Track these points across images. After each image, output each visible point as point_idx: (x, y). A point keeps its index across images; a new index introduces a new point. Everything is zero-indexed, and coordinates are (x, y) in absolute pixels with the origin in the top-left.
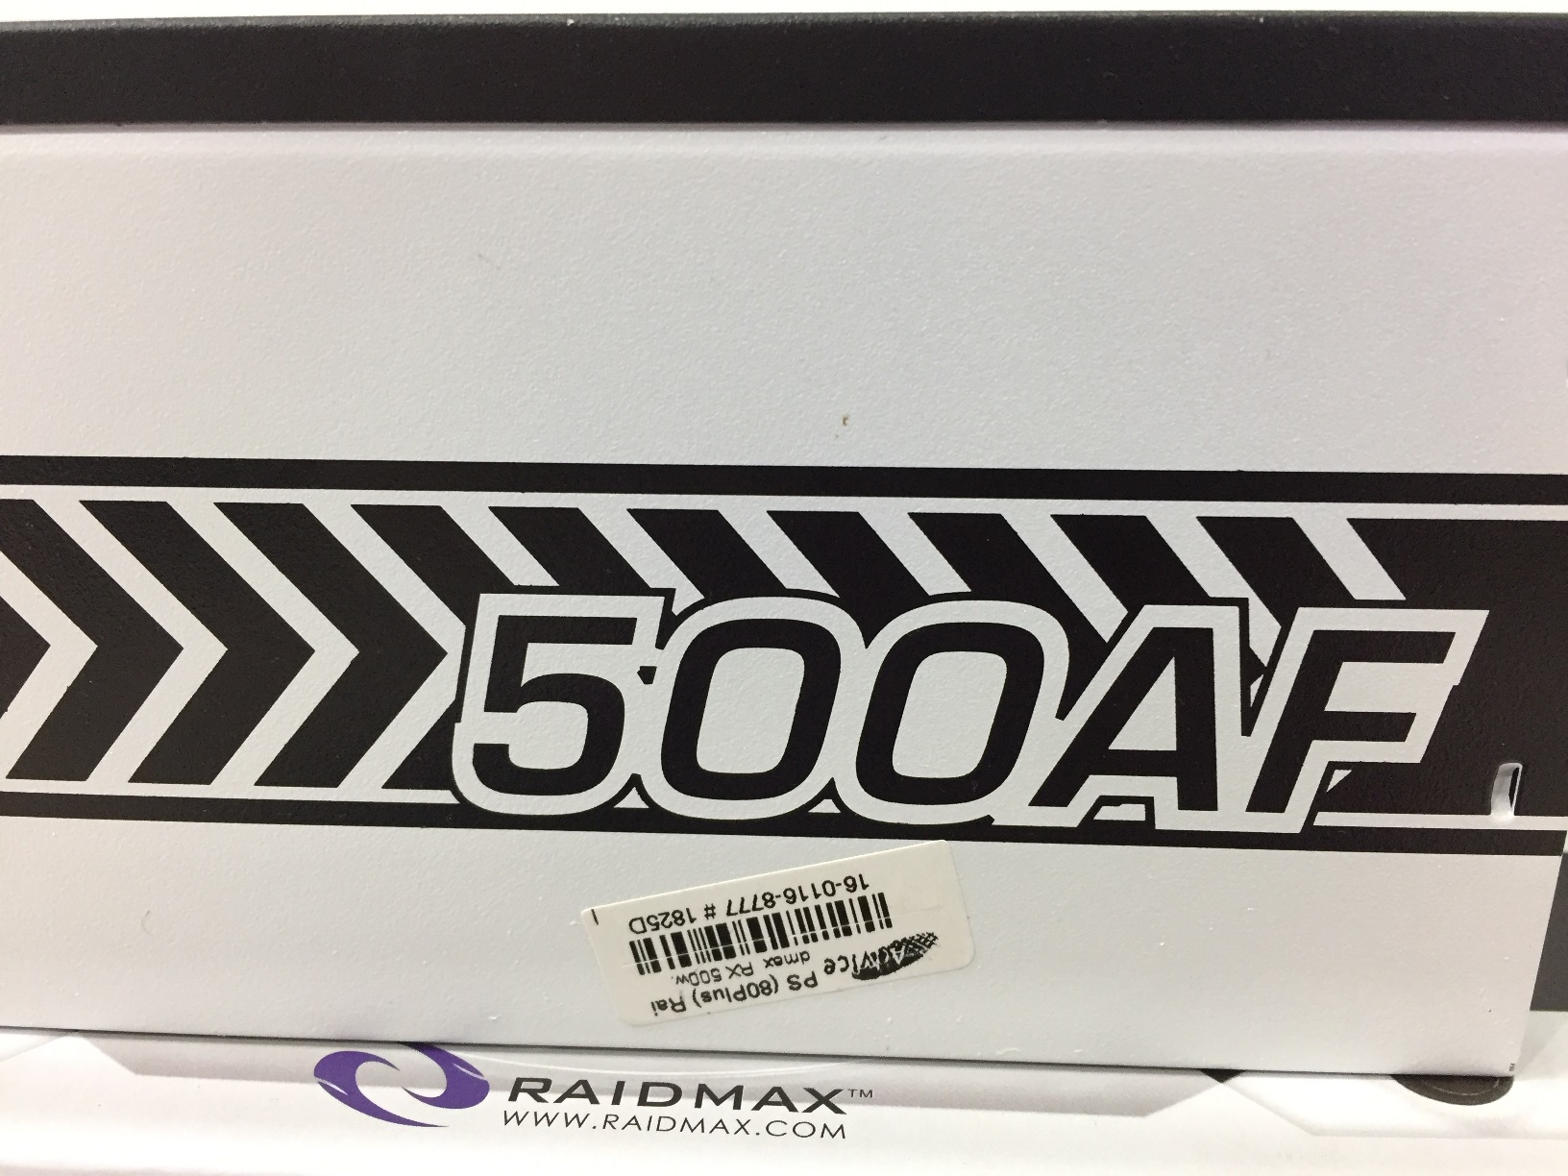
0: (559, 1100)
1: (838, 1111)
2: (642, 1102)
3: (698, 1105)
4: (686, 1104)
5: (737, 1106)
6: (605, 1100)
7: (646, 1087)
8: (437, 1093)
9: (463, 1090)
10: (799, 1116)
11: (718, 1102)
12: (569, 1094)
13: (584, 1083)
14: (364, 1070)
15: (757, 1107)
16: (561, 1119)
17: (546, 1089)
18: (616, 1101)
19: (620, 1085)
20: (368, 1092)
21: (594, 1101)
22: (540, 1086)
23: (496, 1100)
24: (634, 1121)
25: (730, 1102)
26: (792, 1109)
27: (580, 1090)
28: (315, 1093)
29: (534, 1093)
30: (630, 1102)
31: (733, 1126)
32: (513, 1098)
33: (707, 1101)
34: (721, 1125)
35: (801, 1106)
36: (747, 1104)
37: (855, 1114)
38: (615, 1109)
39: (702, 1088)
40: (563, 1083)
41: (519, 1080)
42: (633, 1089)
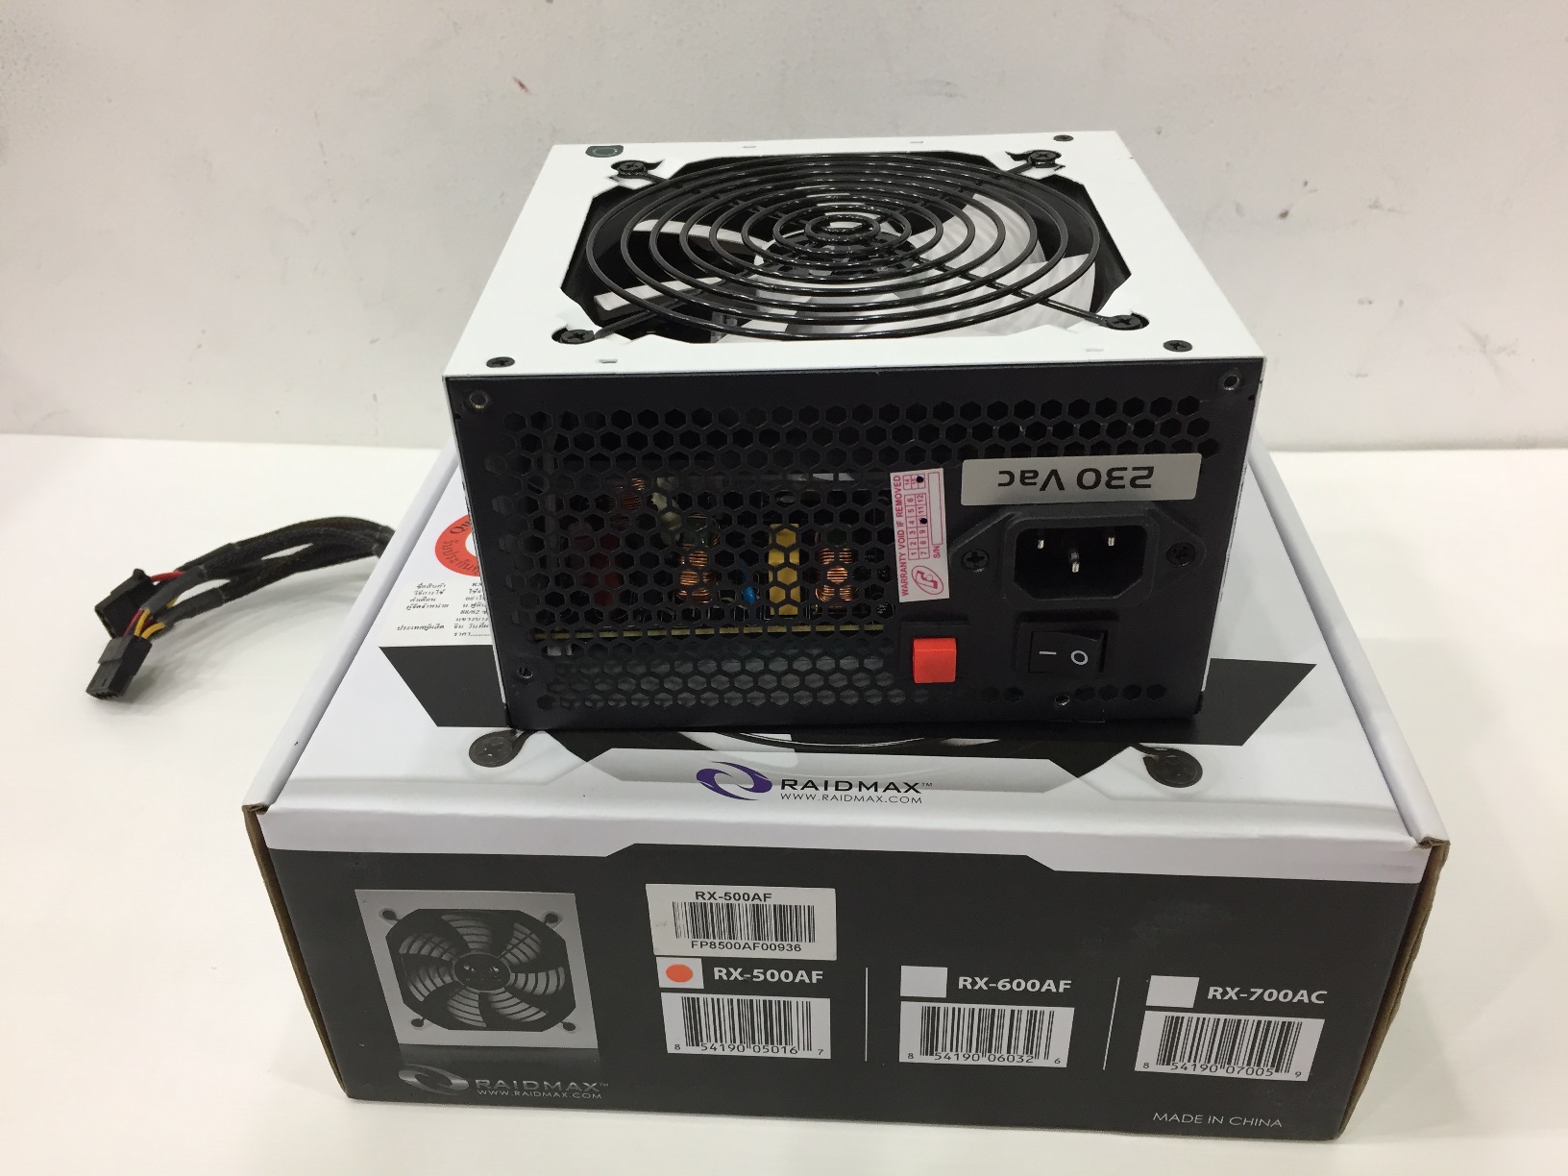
0: (803, 789)
1: (917, 792)
2: (837, 789)
3: (860, 790)
4: (855, 789)
5: (876, 790)
6: (821, 789)
7: (837, 783)
8: (751, 786)
9: (762, 786)
10: (902, 794)
11: (868, 789)
12: (805, 786)
13: (810, 781)
14: (717, 777)
15: (885, 791)
16: (804, 796)
17: (796, 783)
18: (826, 789)
19: (826, 783)
20: (721, 786)
21: (817, 789)
22: (793, 783)
23: (776, 789)
24: (834, 797)
25: (873, 789)
26: (899, 791)
27: (810, 784)
28: (699, 786)
29: (791, 786)
30: (831, 789)
31: (876, 799)
32: (783, 788)
33: (863, 789)
34: (870, 798)
35: (903, 790)
36: (880, 790)
37: (925, 793)
38: (826, 792)
39: (861, 784)
40: (802, 782)
41: (784, 781)
42: (832, 783)
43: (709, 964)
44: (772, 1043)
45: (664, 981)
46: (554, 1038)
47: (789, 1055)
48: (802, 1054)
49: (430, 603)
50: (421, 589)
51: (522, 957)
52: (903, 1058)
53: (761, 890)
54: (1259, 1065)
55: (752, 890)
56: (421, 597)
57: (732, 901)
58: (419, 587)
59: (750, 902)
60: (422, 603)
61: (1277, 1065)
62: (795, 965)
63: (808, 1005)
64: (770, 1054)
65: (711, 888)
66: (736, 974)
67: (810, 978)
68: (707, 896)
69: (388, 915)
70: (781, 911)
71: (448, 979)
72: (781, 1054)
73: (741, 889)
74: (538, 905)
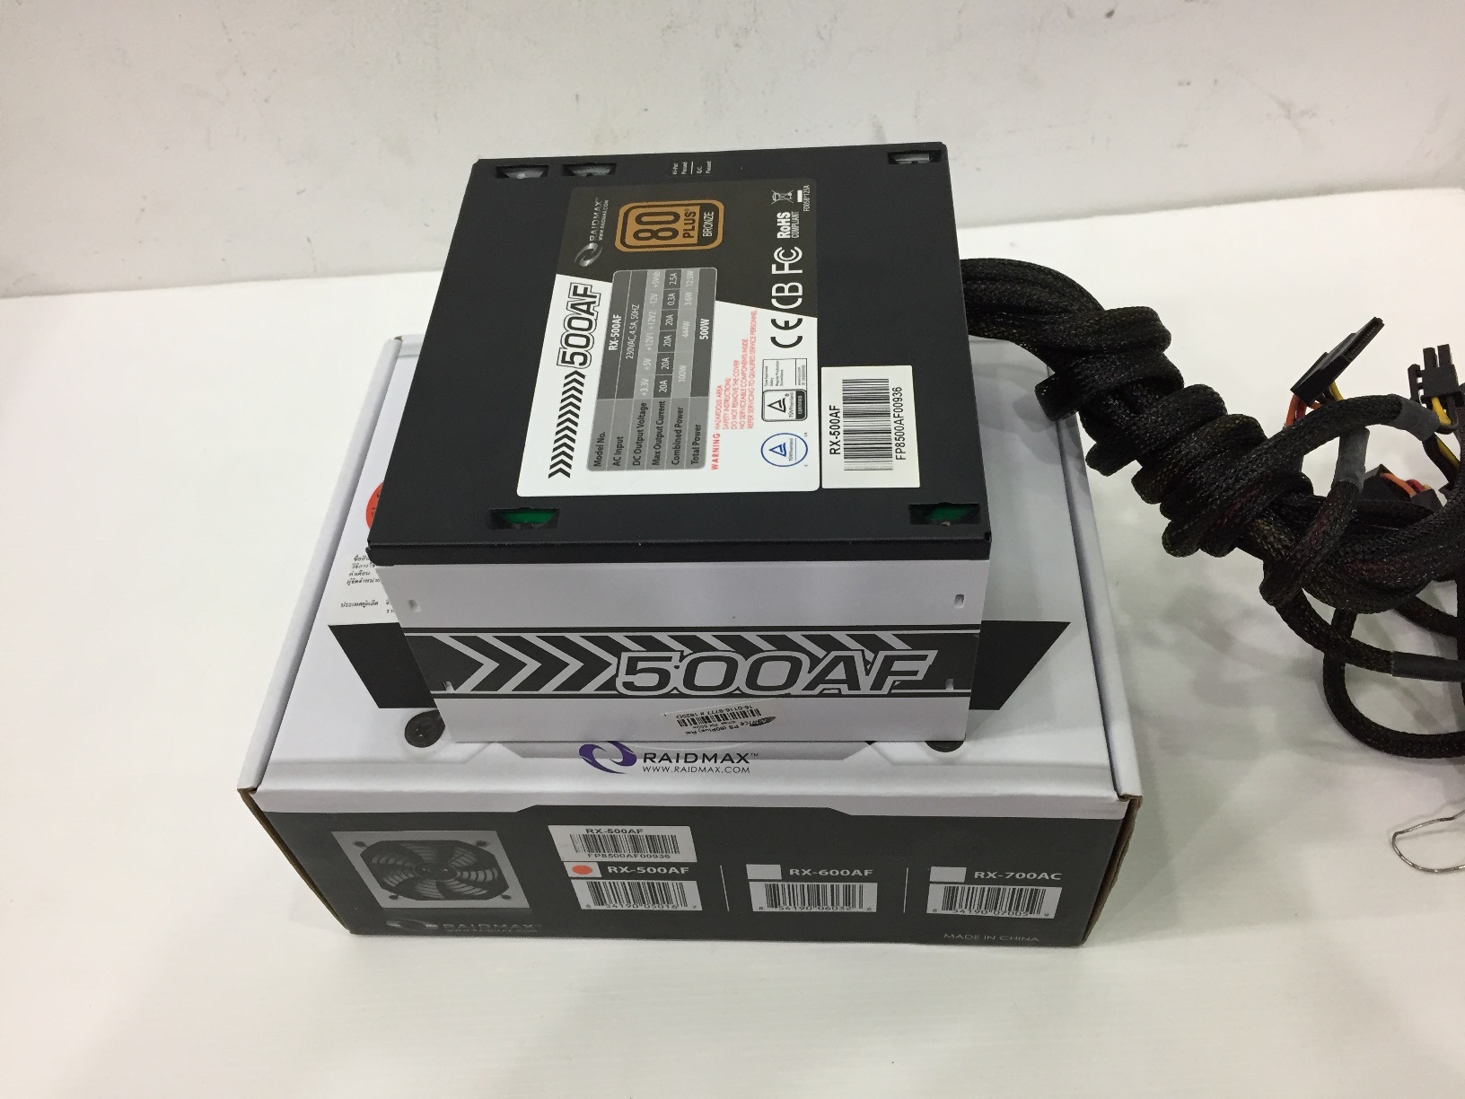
0: (660, 762)
1: (747, 762)
2: (686, 762)
3: (703, 762)
4: (699, 761)
5: (715, 762)
6: (674, 761)
7: (686, 755)
8: (620, 760)
9: (629, 759)
10: (738, 765)
11: (709, 760)
12: (662, 759)
13: (666, 754)
14: (595, 751)
15: (722, 762)
16: (661, 769)
17: (655, 757)
18: (677, 761)
19: (678, 754)
20: (598, 760)
21: (671, 762)
22: (653, 756)
23: (640, 762)
24: (684, 769)
25: (713, 760)
26: (733, 762)
27: (665, 757)
28: (581, 762)
29: (651, 759)
30: (682, 761)
31: (715, 770)
32: (645, 761)
33: (706, 760)
34: (711, 769)
35: (736, 761)
36: (719, 761)
37: (753, 763)
38: (677, 765)
39: (704, 755)
40: (660, 755)
41: (646, 754)
42: (682, 755)
43: (603, 866)
44: (658, 903)
45: (571, 874)
46: (496, 902)
47: (671, 909)
48: (681, 908)
49: (365, 577)
50: (357, 562)
51: (464, 863)
52: (755, 908)
53: (635, 828)
54: (1017, 909)
55: (628, 828)
56: (357, 571)
57: (614, 833)
58: (355, 559)
59: (627, 834)
60: (358, 578)
61: (1031, 909)
62: (668, 865)
63: (681, 885)
64: (657, 909)
65: (598, 827)
66: (624, 870)
67: (680, 871)
68: (595, 831)
69: (360, 844)
70: (651, 838)
71: (411, 876)
72: (665, 908)
73: (620, 828)
74: (469, 837)
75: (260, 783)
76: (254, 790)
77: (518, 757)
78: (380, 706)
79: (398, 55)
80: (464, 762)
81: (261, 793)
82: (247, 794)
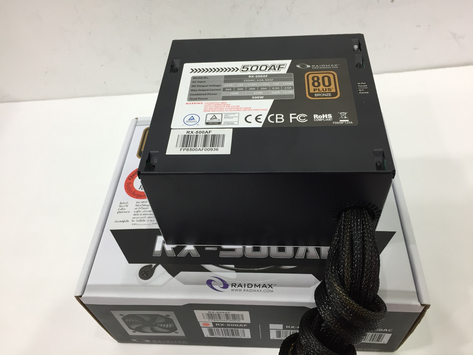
0: (238, 287)
1: (272, 288)
2: (248, 287)
3: (255, 287)
4: (253, 287)
5: (260, 288)
6: (243, 287)
7: (248, 284)
8: (222, 286)
9: (226, 286)
10: (268, 289)
11: (257, 287)
12: (239, 286)
13: (240, 284)
14: (213, 282)
15: (262, 288)
16: (238, 290)
17: (236, 285)
18: (245, 287)
19: (245, 284)
20: (214, 286)
21: (242, 287)
22: (235, 285)
23: (230, 287)
24: (247, 290)
25: (259, 287)
26: (266, 288)
28: (207, 287)
29: (234, 286)
30: (247, 287)
31: (259, 291)
32: (232, 287)
33: (256, 287)
34: (258, 291)
35: (267, 287)
36: (261, 287)
37: (274, 288)
38: (245, 288)
39: (255, 285)
40: (238, 284)
41: (232, 284)
42: (246, 285)
43: (214, 324)
44: (234, 335)
45: (201, 325)
46: (173, 334)
47: (239, 337)
48: (244, 337)
49: (124, 211)
50: (121, 204)
51: (161, 322)
52: (271, 338)
53: (227, 312)
54: (373, 340)
55: (225, 311)
56: (121, 208)
57: (219, 313)
58: (120, 204)
59: (224, 313)
60: (121, 211)
61: (378, 340)
62: (239, 324)
63: (244, 330)
64: (234, 337)
65: (213, 311)
66: (223, 325)
67: (244, 326)
69: (121, 315)
70: (233, 315)
71: (141, 325)
72: (237, 337)
73: (222, 311)
74: (163, 313)
75: (83, 294)
76: (81, 296)
77: (183, 285)
78: (130, 263)
79: (137, 17)
80: (162, 286)
81: (83, 298)
82: (78, 298)
